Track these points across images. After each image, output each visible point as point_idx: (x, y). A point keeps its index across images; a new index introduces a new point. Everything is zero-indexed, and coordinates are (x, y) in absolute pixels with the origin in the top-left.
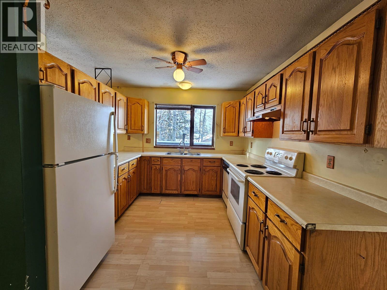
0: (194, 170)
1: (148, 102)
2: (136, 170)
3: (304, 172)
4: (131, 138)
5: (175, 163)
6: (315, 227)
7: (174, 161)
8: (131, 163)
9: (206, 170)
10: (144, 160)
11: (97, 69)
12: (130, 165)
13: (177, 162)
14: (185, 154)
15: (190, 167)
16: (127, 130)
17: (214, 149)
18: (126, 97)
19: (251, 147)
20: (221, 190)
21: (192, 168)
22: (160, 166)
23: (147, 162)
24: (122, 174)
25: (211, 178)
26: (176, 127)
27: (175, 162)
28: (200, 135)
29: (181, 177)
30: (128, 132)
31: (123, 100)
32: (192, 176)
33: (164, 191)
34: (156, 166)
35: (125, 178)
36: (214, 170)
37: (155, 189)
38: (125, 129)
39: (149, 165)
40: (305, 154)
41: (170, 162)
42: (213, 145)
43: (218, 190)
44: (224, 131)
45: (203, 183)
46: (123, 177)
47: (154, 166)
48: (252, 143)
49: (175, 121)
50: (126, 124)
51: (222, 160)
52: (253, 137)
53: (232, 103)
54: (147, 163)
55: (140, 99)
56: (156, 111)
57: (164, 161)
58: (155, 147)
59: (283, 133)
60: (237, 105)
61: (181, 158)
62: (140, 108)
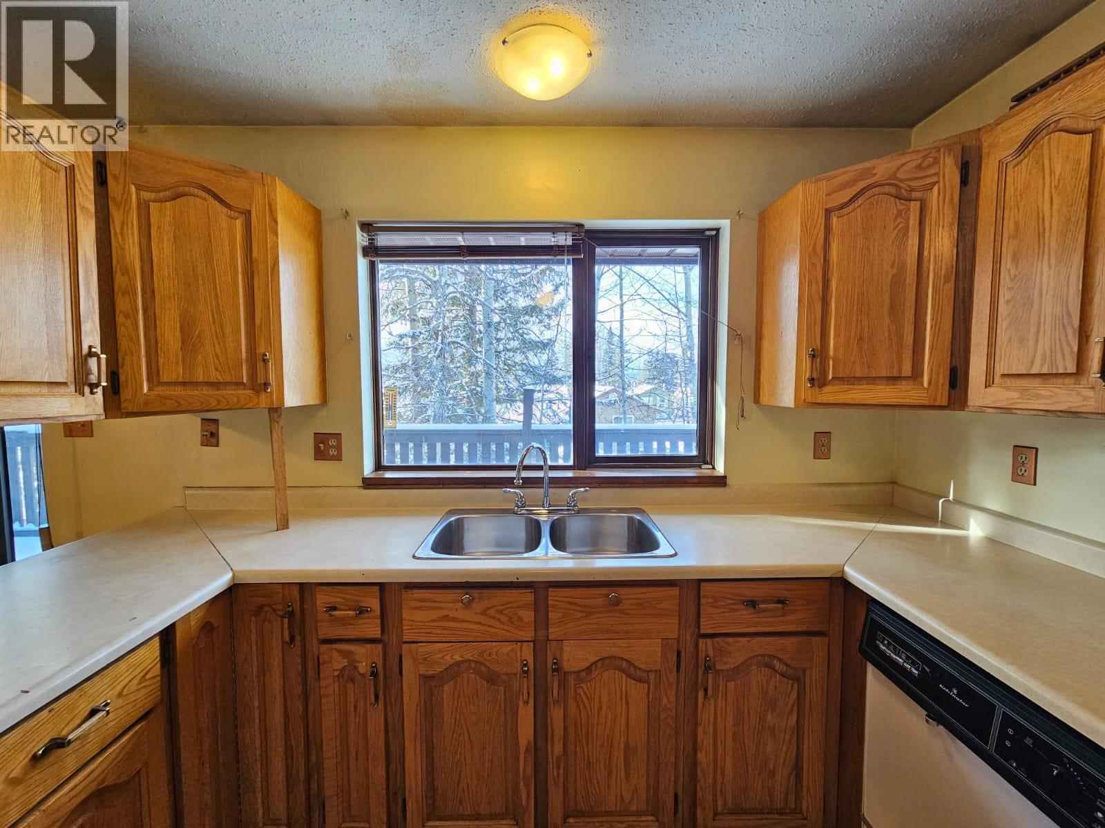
0: (637, 668)
1: (317, 213)
4: (223, 432)
5: (492, 622)
7: (484, 613)
9: (719, 667)
10: (261, 607)
13: (504, 618)
15: (606, 649)
17: (720, 481)
21: (616, 652)
22: (379, 647)
25: (762, 719)
26: (495, 367)
27: (491, 612)
34: (351, 652)
36: (780, 660)
39: (298, 643)
41: (454, 619)
42: (704, 454)
44: (815, 376)
45: (701, 756)
47: (335, 654)
54: (283, 633)
55: (235, 171)
56: (372, 268)
57: (406, 615)
58: (371, 483)
60: (937, 174)
61: (540, 587)
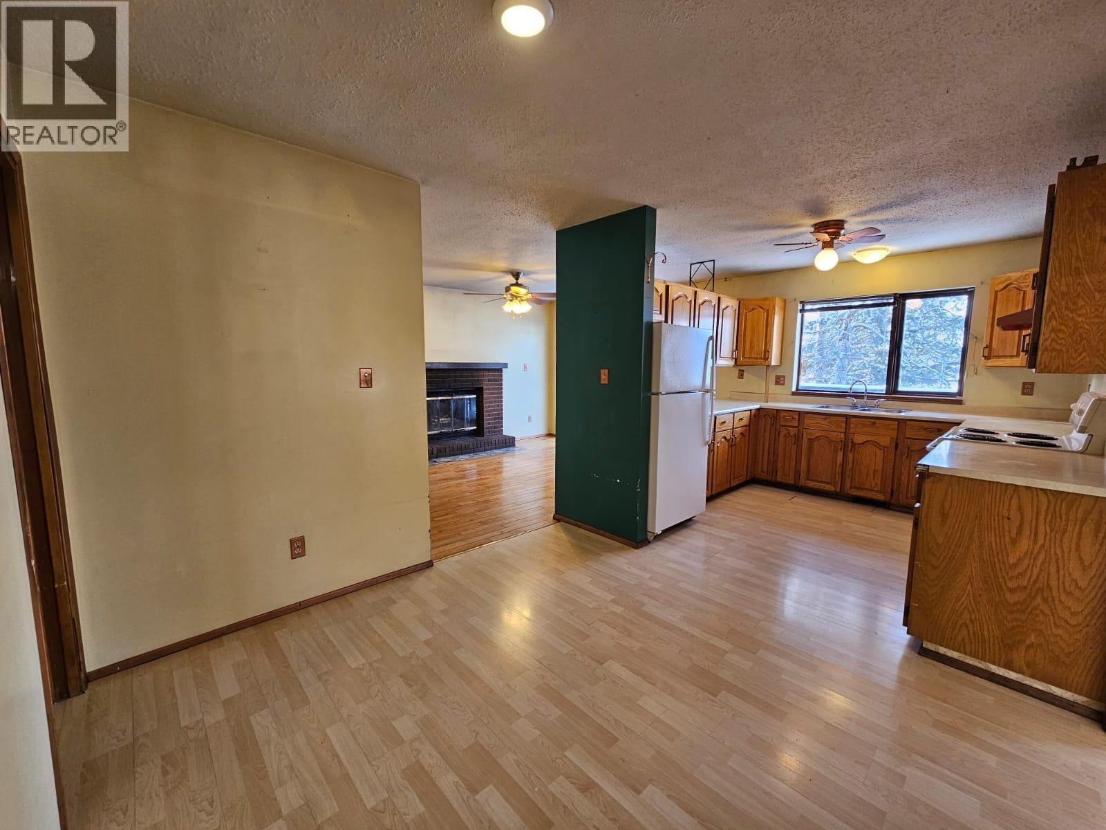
0: (880, 445)
1: (784, 300)
2: (748, 432)
4: (744, 375)
5: (831, 426)
6: (928, 469)
7: (829, 422)
8: (738, 416)
9: (912, 449)
11: (693, 264)
12: (736, 420)
13: (835, 425)
14: (862, 410)
15: (869, 438)
16: (736, 360)
17: (960, 402)
18: (738, 299)
21: (873, 439)
22: (797, 429)
23: (771, 420)
24: (721, 430)
29: (845, 457)
30: (738, 363)
31: (733, 307)
32: (873, 459)
33: (802, 482)
34: (789, 430)
35: (725, 438)
37: (784, 475)
38: (732, 358)
39: (775, 425)
41: (820, 423)
42: (960, 392)
44: (986, 355)
46: (723, 435)
47: (784, 429)
50: (735, 348)
53: (1013, 279)
54: (771, 422)
55: (767, 299)
56: (802, 315)
57: (806, 421)
58: (794, 394)
60: (1029, 282)
61: (848, 416)
62: (763, 316)
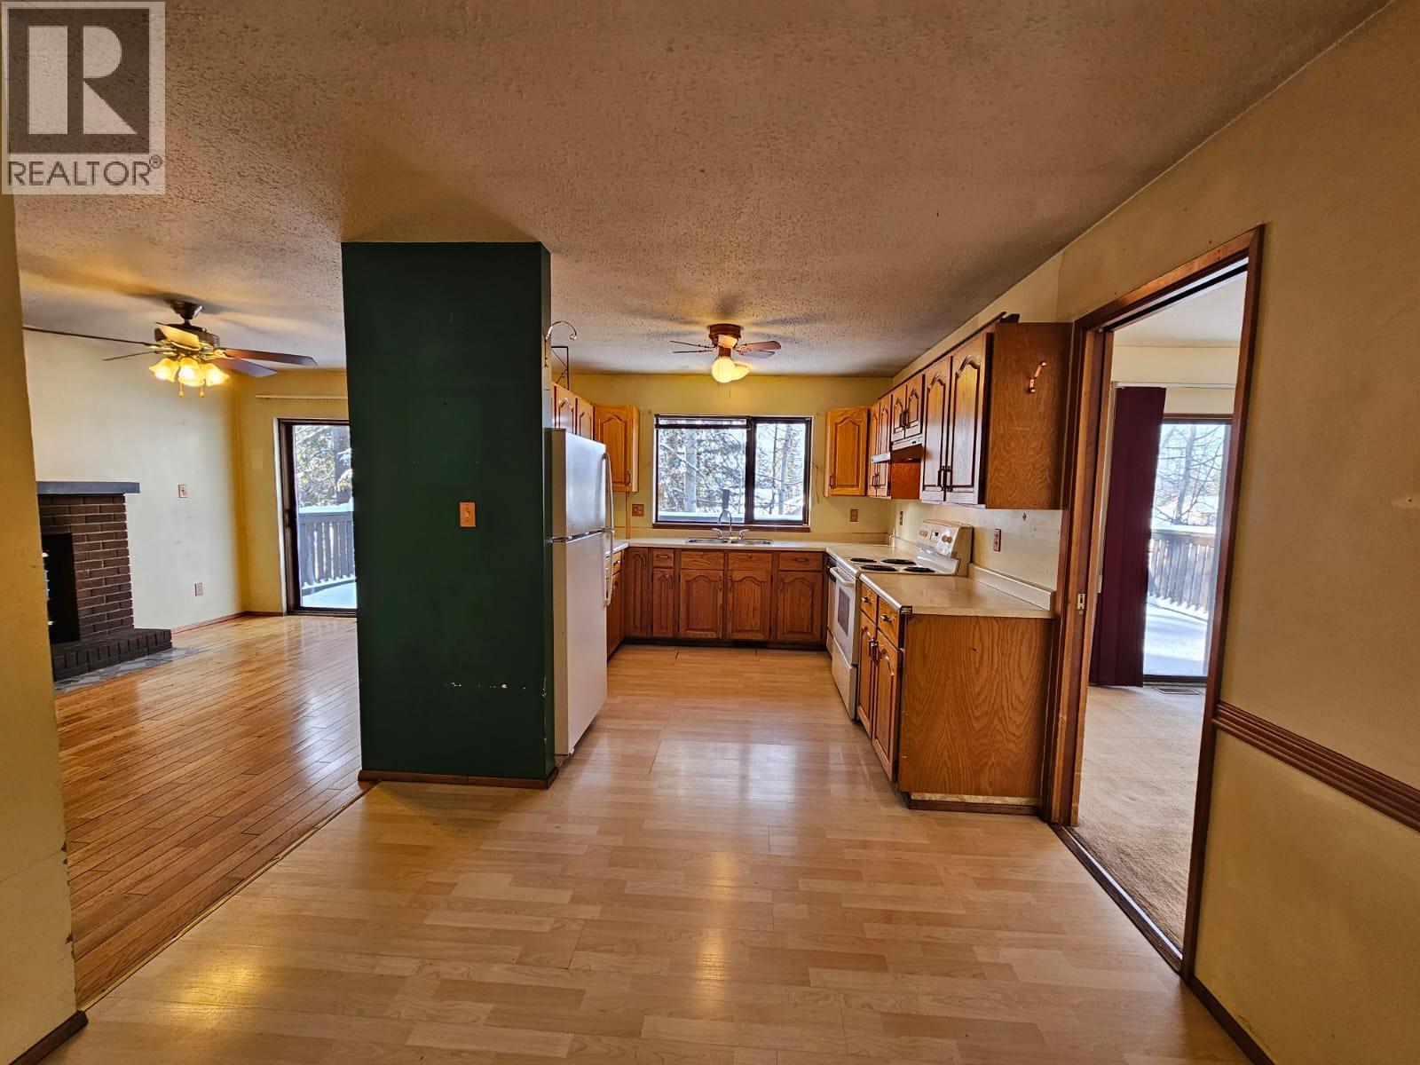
0: (758, 581)
1: (639, 411)
2: (620, 579)
3: (971, 565)
5: (710, 562)
6: (911, 611)
8: (613, 560)
9: (785, 581)
10: (635, 555)
13: (714, 561)
14: (732, 542)
15: (747, 574)
17: (808, 530)
18: (592, 404)
19: (901, 523)
20: (825, 629)
21: (751, 575)
22: (673, 570)
23: (642, 561)
25: (800, 600)
28: (774, 494)
29: (725, 596)
31: (588, 412)
32: (751, 597)
33: (682, 634)
34: (664, 572)
36: (806, 580)
37: (662, 628)
39: (647, 568)
40: (973, 529)
41: (698, 562)
42: (805, 520)
43: (817, 632)
44: (832, 484)
45: (779, 612)
47: (658, 571)
48: (901, 513)
49: (693, 446)
51: (825, 554)
52: (890, 497)
53: (850, 413)
54: (642, 564)
55: (622, 408)
56: (657, 431)
57: (682, 559)
58: (654, 526)
59: (924, 489)
60: (862, 417)
61: (726, 552)
62: (621, 428)
